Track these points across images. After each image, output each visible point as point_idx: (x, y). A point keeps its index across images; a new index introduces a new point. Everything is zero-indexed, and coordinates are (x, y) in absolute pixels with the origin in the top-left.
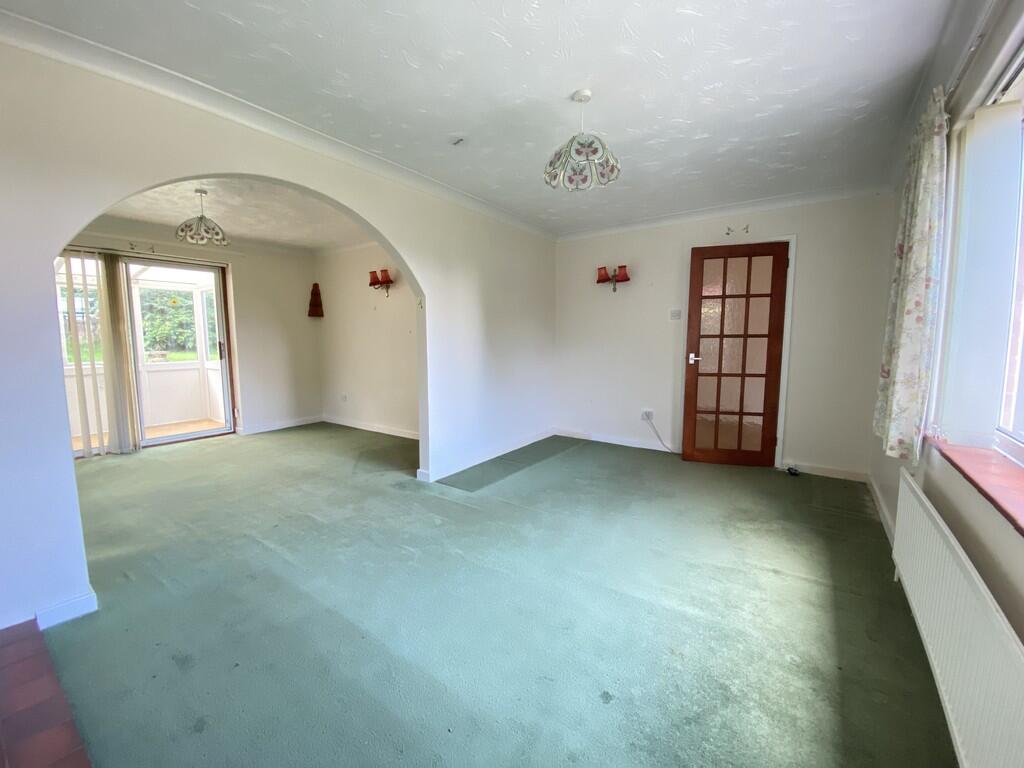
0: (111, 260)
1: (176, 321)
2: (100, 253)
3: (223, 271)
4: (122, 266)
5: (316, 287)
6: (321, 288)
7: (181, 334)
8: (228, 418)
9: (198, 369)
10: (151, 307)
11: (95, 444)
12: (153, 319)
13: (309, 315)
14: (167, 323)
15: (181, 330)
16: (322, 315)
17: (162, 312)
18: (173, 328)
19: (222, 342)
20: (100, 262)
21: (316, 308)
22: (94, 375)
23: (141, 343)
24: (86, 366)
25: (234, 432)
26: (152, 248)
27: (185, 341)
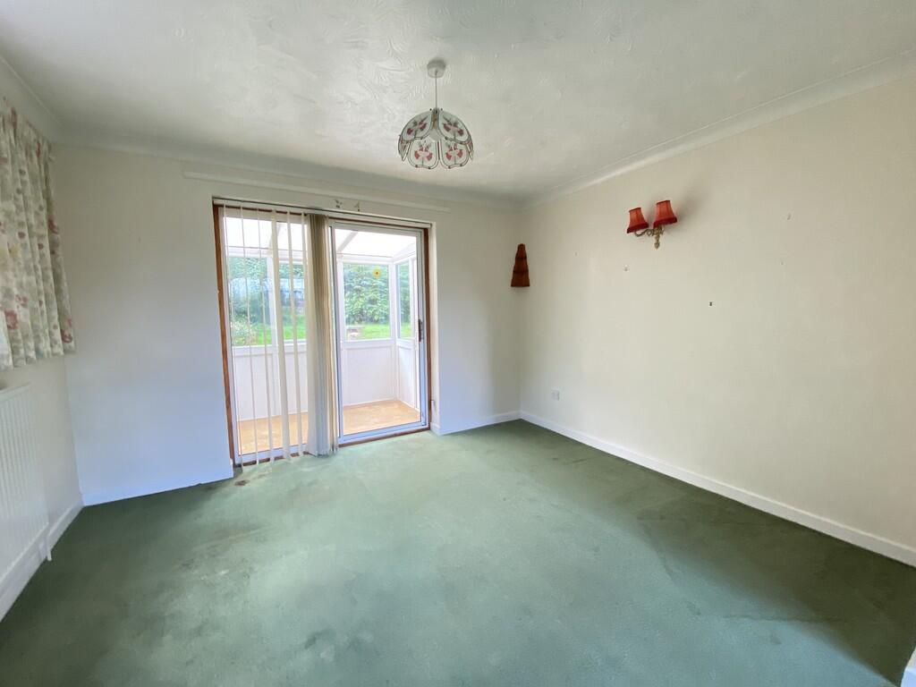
0: (317, 222)
1: (367, 297)
2: (305, 215)
3: (426, 232)
4: (327, 230)
5: (521, 248)
6: (527, 250)
7: (370, 308)
8: (423, 410)
9: (390, 347)
10: (350, 286)
11: (294, 441)
12: (352, 297)
13: (512, 285)
14: (360, 300)
15: (370, 305)
16: (528, 285)
17: (358, 290)
18: (364, 304)
19: (422, 320)
20: (306, 226)
21: (521, 277)
22: (296, 353)
23: (343, 316)
24: (289, 343)
25: (429, 429)
26: (358, 206)
27: (373, 314)
